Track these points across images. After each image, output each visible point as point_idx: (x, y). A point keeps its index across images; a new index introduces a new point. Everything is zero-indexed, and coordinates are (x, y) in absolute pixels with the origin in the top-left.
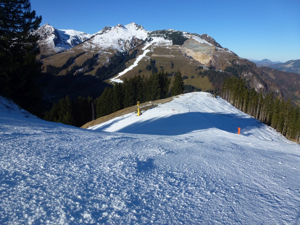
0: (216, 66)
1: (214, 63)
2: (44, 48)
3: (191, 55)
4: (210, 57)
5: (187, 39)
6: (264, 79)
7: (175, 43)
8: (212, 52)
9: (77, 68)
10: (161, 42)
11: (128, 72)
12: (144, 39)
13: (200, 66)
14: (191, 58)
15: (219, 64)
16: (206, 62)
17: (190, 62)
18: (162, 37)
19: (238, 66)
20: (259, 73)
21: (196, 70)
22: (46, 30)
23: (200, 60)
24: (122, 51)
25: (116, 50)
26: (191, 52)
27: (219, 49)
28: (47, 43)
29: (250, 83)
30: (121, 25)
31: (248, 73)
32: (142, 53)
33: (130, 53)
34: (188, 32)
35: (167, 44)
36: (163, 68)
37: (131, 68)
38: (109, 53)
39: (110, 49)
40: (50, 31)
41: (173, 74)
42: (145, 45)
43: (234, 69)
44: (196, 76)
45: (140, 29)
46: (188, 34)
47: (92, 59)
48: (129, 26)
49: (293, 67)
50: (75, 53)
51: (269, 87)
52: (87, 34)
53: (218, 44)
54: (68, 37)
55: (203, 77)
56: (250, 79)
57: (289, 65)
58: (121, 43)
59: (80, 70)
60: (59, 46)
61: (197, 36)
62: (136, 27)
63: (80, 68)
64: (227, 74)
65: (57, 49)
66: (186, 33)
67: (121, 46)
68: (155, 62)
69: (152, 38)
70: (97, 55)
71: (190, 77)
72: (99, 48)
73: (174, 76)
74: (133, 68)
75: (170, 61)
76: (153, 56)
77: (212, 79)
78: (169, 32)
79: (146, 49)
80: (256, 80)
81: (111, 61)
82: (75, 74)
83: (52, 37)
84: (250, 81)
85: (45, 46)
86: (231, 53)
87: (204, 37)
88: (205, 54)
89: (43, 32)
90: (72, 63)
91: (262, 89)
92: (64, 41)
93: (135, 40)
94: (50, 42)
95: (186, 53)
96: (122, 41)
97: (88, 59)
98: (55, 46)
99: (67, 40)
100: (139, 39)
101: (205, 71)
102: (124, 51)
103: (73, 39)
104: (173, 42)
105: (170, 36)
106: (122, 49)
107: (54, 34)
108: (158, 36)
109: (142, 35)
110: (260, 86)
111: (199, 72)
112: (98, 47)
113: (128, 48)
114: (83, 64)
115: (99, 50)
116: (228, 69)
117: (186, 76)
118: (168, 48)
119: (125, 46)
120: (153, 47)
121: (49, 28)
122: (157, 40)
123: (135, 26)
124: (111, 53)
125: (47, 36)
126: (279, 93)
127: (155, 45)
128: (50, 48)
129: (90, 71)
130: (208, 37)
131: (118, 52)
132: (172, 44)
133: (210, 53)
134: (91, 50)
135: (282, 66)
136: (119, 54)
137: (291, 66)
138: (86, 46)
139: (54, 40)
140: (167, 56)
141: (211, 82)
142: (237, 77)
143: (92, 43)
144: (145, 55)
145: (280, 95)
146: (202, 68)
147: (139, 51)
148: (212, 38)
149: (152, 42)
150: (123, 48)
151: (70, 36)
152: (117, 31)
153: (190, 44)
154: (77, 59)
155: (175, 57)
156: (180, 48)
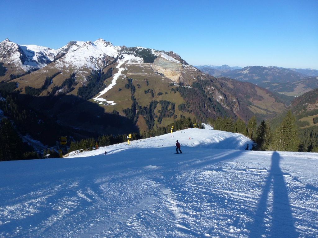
0: (184, 82)
1: (183, 79)
2: (12, 67)
3: (161, 73)
4: (178, 74)
5: (156, 57)
6: (223, 91)
7: (146, 61)
8: (180, 69)
9: (57, 88)
10: (133, 60)
11: (108, 91)
12: (115, 57)
13: (172, 83)
14: (162, 75)
15: (187, 80)
16: (175, 79)
17: (163, 80)
18: (133, 54)
19: (203, 81)
20: (219, 86)
21: (169, 86)
22: (8, 47)
23: (170, 76)
24: (96, 69)
25: (91, 68)
26: (162, 70)
27: (185, 66)
28: (14, 62)
29: (213, 95)
30: (90, 42)
31: (210, 87)
32: (117, 71)
33: (105, 71)
34: (157, 50)
35: (139, 63)
36: (139, 85)
37: (110, 87)
38: (84, 72)
39: (85, 68)
40: (13, 48)
41: (149, 91)
42: (118, 63)
43: (199, 83)
44: (169, 92)
45: (109, 46)
46: (156, 51)
47: (70, 79)
48: (97, 42)
49: (249, 73)
50: (49, 73)
51: (228, 98)
52: (51, 49)
53: (184, 60)
54: (33, 53)
55: (175, 92)
56: (212, 92)
57: (245, 71)
58: (93, 61)
59: (60, 90)
60: (27, 65)
61: (164, 53)
62: (105, 43)
63: (60, 88)
64: (195, 90)
65: (26, 68)
66: (155, 50)
67: (94, 64)
68: (131, 81)
69: (124, 55)
70: (74, 75)
71: (164, 93)
72: (74, 67)
73: (150, 93)
74: (112, 87)
75: (145, 79)
76: (128, 75)
77: (183, 94)
78: (139, 50)
79: (120, 67)
80: (217, 93)
81: (88, 80)
82: (56, 94)
83: (17, 54)
84: (212, 94)
85: (12, 65)
86: (196, 69)
87: (170, 54)
88: (174, 71)
89: (4, 49)
90: (50, 84)
91: (223, 100)
92: (30, 58)
93: (107, 57)
94: (17, 60)
95: (157, 70)
96: (94, 58)
97: (66, 80)
98: (23, 65)
99: (32, 57)
100: (111, 56)
101: (176, 88)
102: (98, 69)
103: (39, 56)
104: (144, 60)
105: (140, 53)
106: (95, 67)
107: (19, 51)
108: (129, 54)
109: (112, 52)
110: (221, 97)
111: (171, 88)
112: (72, 66)
113: (101, 66)
114: (62, 84)
115: (75, 69)
116: (195, 85)
117: (161, 93)
118: (140, 66)
119: (98, 64)
120: (126, 66)
121: (11, 44)
122: (129, 58)
123: (103, 42)
124: (86, 72)
125: (11, 54)
126: (236, 102)
127: (128, 63)
128: (18, 67)
129: (71, 91)
130: (174, 54)
131: (93, 70)
132: (143, 61)
133: (178, 70)
134: (66, 69)
135: (240, 72)
136: (94, 72)
137: (247, 72)
138: (59, 65)
139: (20, 58)
140: (141, 74)
141: (182, 97)
142: (202, 90)
143: (64, 62)
144: (120, 73)
145: (237, 104)
146: (174, 84)
147: (114, 69)
148: (178, 55)
149: (124, 60)
150: (97, 66)
151: (35, 52)
152: (87, 48)
153: (160, 61)
154: (54, 79)
155: (149, 75)
156: (151, 65)
